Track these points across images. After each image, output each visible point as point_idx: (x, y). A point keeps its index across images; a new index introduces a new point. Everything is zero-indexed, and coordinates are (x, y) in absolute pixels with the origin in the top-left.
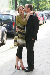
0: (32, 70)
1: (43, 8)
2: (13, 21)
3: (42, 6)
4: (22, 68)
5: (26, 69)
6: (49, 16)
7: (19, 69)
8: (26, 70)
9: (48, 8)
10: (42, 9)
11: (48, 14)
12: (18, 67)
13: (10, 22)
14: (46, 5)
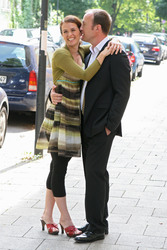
0: (102, 238)
1: (131, 25)
2: (31, 68)
3: (126, 15)
4: (67, 230)
5: (78, 232)
6: (151, 52)
7: (56, 233)
8: (81, 236)
9: (149, 23)
10: (126, 27)
11: (147, 46)
12: (53, 225)
13: (17, 71)
14: (140, 14)
